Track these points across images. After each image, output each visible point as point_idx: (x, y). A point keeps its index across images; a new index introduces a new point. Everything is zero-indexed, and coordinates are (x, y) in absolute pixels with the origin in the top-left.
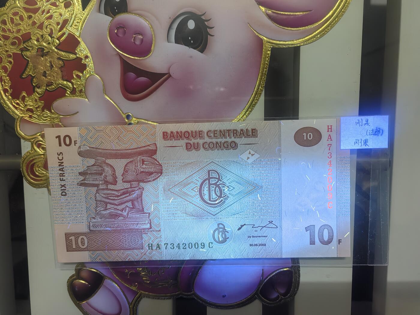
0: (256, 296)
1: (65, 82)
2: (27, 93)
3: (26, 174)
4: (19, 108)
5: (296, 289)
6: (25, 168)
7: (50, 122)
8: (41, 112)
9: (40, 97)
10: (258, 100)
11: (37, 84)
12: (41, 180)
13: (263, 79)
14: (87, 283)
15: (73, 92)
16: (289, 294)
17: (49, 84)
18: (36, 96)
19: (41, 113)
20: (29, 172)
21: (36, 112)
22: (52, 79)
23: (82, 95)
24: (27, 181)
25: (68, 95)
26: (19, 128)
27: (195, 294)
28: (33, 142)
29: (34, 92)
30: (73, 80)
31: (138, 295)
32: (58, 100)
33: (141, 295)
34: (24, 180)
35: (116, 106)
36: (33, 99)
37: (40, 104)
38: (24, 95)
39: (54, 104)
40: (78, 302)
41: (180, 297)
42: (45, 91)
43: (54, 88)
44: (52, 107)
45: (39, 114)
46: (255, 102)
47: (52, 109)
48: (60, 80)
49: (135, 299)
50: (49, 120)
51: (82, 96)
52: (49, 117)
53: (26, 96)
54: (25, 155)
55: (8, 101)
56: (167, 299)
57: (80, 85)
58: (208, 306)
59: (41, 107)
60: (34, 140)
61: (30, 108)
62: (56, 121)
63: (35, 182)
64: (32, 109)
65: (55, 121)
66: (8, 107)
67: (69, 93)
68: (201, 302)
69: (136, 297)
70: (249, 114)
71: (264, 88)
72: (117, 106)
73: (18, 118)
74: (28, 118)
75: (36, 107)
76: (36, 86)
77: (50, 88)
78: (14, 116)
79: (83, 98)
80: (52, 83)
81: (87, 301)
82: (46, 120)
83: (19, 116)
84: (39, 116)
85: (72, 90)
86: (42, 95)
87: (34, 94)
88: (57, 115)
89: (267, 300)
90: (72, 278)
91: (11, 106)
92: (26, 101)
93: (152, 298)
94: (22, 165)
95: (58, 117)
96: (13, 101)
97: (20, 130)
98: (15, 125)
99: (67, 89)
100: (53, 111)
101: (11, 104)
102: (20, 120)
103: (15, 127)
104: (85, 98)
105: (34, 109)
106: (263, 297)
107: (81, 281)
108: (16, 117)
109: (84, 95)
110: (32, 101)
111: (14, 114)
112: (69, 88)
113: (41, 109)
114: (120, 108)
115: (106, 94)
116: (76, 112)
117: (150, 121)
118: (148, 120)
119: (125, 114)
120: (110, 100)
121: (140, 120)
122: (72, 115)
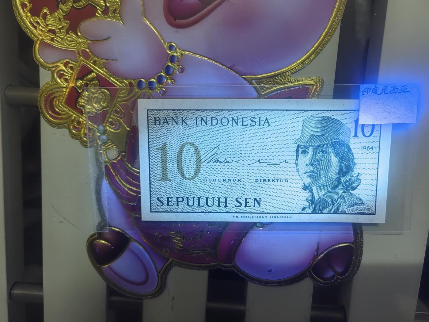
0: (307, 273)
2: (49, 9)
3: (44, 110)
4: (39, 29)
5: (356, 269)
6: (43, 102)
7: (76, 48)
8: (65, 34)
9: (64, 16)
10: (331, 36)
12: (62, 119)
13: (341, 10)
14: (110, 245)
15: (106, 11)
16: (347, 274)
18: (59, 14)
19: (65, 36)
20: (48, 108)
21: (59, 34)
24: (45, 119)
25: (99, 16)
26: (38, 53)
27: (235, 266)
28: (54, 71)
29: (58, 8)
31: (168, 262)
32: (86, 20)
33: (172, 262)
34: (41, 117)
35: (157, 34)
36: (56, 18)
37: (64, 24)
38: (46, 12)
39: (81, 25)
40: (98, 266)
41: (217, 268)
42: (71, 8)
43: (83, 5)
44: (78, 28)
45: (63, 36)
46: (327, 38)
47: (78, 31)
49: (165, 266)
50: (74, 45)
51: (115, 17)
52: (74, 41)
53: (48, 13)
54: (44, 87)
55: (27, 19)
56: (202, 270)
57: (114, 3)
58: (250, 281)
59: (66, 28)
60: (55, 69)
62: (83, 47)
63: (55, 121)
64: (54, 29)
66: (25, 27)
67: (100, 12)
68: (242, 276)
69: (166, 265)
70: (318, 54)
71: (340, 21)
72: (158, 32)
73: (37, 40)
75: (59, 27)
76: (61, 1)
77: (77, 4)
78: (33, 38)
79: (117, 20)
81: (109, 265)
82: (71, 44)
83: (38, 38)
84: (62, 39)
85: (104, 9)
86: (68, 13)
87: (58, 11)
88: (84, 40)
89: (320, 279)
90: (93, 237)
91: (29, 25)
92: (48, 19)
93: (184, 267)
94: (40, 99)
95: (86, 42)
96: (33, 19)
97: (39, 56)
98: (33, 49)
99: (98, 8)
100: (79, 34)
101: (29, 23)
102: (40, 43)
103: (33, 51)
104: (119, 20)
105: (57, 30)
106: (316, 275)
107: (103, 242)
108: (35, 39)
109: (118, 16)
110: (55, 20)
111: (33, 36)
112: (100, 7)
113: (65, 30)
114: (161, 36)
115: (145, 17)
116: (108, 38)
117: (197, 54)
118: (194, 53)
119: (168, 44)
120: (149, 25)
121: (186, 52)
122: (103, 40)
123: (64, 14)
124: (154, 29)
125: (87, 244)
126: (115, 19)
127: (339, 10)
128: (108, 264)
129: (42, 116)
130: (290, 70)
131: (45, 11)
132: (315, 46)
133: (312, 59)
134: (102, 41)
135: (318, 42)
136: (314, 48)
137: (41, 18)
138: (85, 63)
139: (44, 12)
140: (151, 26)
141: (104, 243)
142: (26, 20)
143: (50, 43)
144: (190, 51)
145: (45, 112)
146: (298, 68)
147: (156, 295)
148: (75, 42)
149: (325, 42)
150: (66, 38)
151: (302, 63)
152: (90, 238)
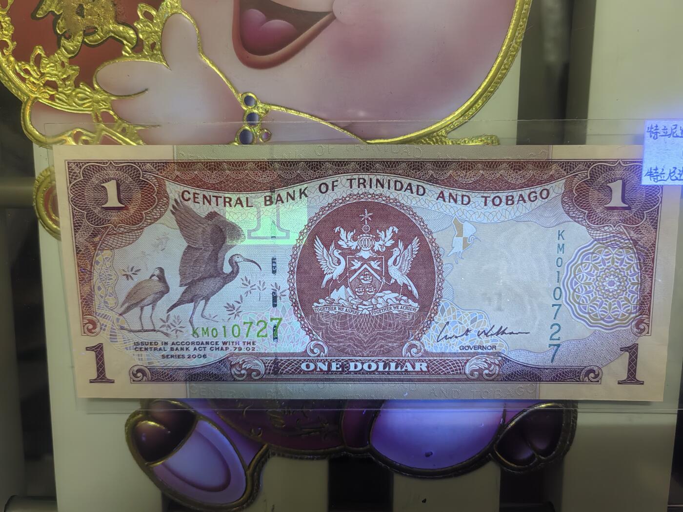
1: (121, 28)
2: (45, 49)
3: (44, 213)
4: (30, 81)
5: (568, 443)
6: (41, 201)
7: (91, 109)
8: (74, 87)
9: (70, 58)
10: (507, 69)
11: (64, 30)
13: (521, 26)
14: (164, 428)
15: (138, 47)
16: (554, 453)
17: (90, 31)
18: (62, 55)
19: (74, 90)
20: (50, 210)
21: (63, 88)
22: (96, 22)
23: (154, 54)
24: (47, 228)
25: (127, 55)
26: (30, 120)
27: (372, 451)
29: (59, 46)
30: (138, 23)
31: (262, 450)
32: (106, 64)
33: (267, 450)
34: (40, 225)
35: (224, 79)
36: (56, 62)
37: (71, 72)
38: (39, 54)
39: (99, 72)
40: (146, 464)
41: (342, 455)
42: (82, 44)
43: (100, 40)
44: (94, 79)
45: (70, 91)
46: (501, 73)
47: (94, 82)
48: (111, 21)
49: (256, 457)
50: (88, 104)
51: (154, 56)
52: (87, 99)
53: (43, 55)
54: (42, 175)
55: (8, 66)
56: (318, 459)
57: (151, 33)
58: (396, 472)
59: (74, 78)
61: (52, 81)
62: (104, 107)
64: (54, 82)
65: (102, 107)
66: (7, 79)
67: (129, 50)
68: (383, 465)
69: (258, 455)
70: (488, 98)
71: (521, 45)
72: (226, 77)
73: (27, 100)
74: (47, 101)
75: (62, 77)
76: (63, 35)
77: (91, 38)
78: (20, 97)
79: (156, 61)
80: (96, 28)
81: (164, 461)
82: (84, 104)
83: (29, 97)
84: (68, 96)
85: (135, 44)
86: (76, 53)
87: (59, 51)
88: (105, 95)
89: (511, 462)
90: (136, 418)
91: (14, 75)
92: (43, 65)
93: (288, 457)
94: (36, 196)
95: (107, 99)
96: (18, 66)
97: (32, 125)
98: (22, 114)
99: (125, 42)
100: (96, 86)
101: (13, 72)
102: (32, 105)
103: (22, 118)
104: (161, 61)
105: (59, 83)
106: (503, 457)
107: (152, 423)
108: (24, 98)
109: (159, 55)
110: (56, 65)
111: (20, 93)
112: (129, 40)
113: (72, 82)
114: (231, 84)
115: (203, 53)
116: (144, 90)
117: (291, 109)
118: (287, 108)
119: (242, 95)
120: (211, 65)
121: (273, 107)
122: (135, 94)
123: (70, 56)
124: (218, 72)
125: (125, 429)
126: (155, 59)
127: (518, 27)
128: (161, 461)
129: (41, 223)
130: (443, 128)
131: (39, 52)
132: (483, 86)
133: (480, 107)
134: (133, 96)
135: (487, 80)
136: (480, 90)
137: (32, 63)
138: (107, 134)
139: (37, 53)
140: (214, 68)
141: (154, 426)
142: (8, 68)
143: (49, 103)
144: (279, 105)
145: (46, 216)
146: (456, 124)
147: (245, 505)
148: (90, 100)
149: (499, 79)
150: (74, 93)
151: (463, 114)
152: (130, 420)
